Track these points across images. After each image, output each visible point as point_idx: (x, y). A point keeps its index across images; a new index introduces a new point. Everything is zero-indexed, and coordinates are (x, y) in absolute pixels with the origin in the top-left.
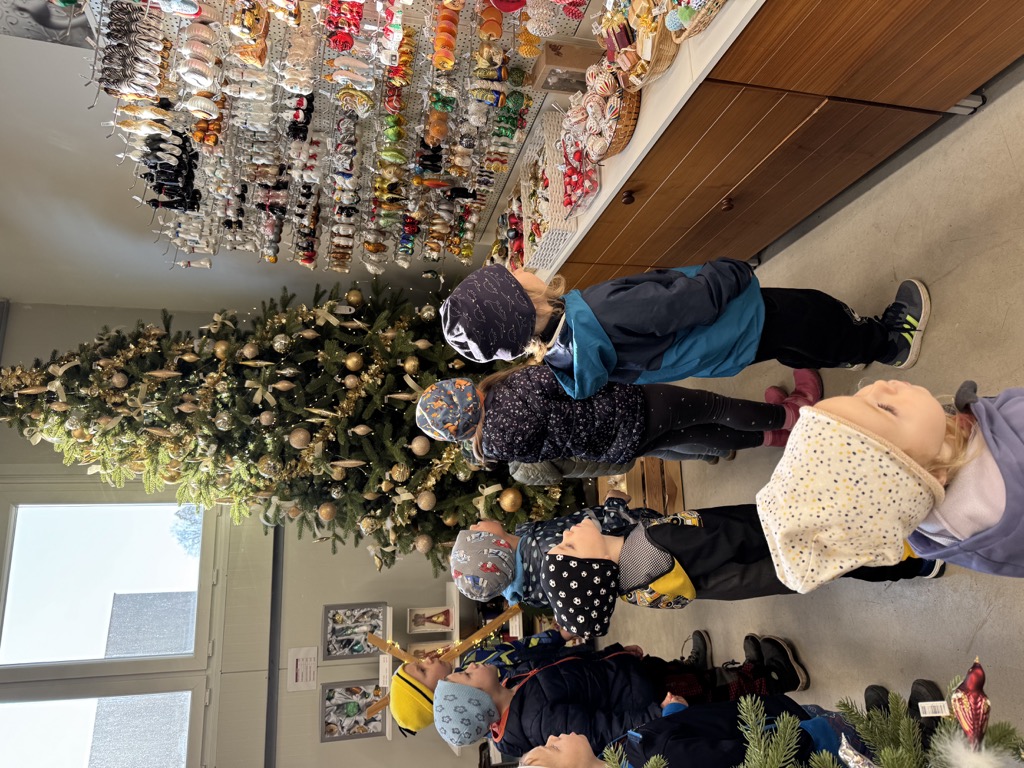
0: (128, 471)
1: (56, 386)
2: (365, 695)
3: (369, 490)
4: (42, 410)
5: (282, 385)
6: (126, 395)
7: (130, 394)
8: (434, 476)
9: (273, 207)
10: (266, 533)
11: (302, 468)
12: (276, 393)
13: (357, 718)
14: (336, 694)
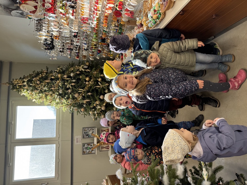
0: (41, 101)
1: (25, 83)
2: (91, 146)
3: (91, 106)
4: (23, 88)
5: (73, 84)
6: (40, 85)
7: (41, 85)
8: (105, 103)
9: (70, 49)
10: (70, 113)
11: (77, 101)
12: (72, 86)
13: (90, 150)
14: (85, 145)
